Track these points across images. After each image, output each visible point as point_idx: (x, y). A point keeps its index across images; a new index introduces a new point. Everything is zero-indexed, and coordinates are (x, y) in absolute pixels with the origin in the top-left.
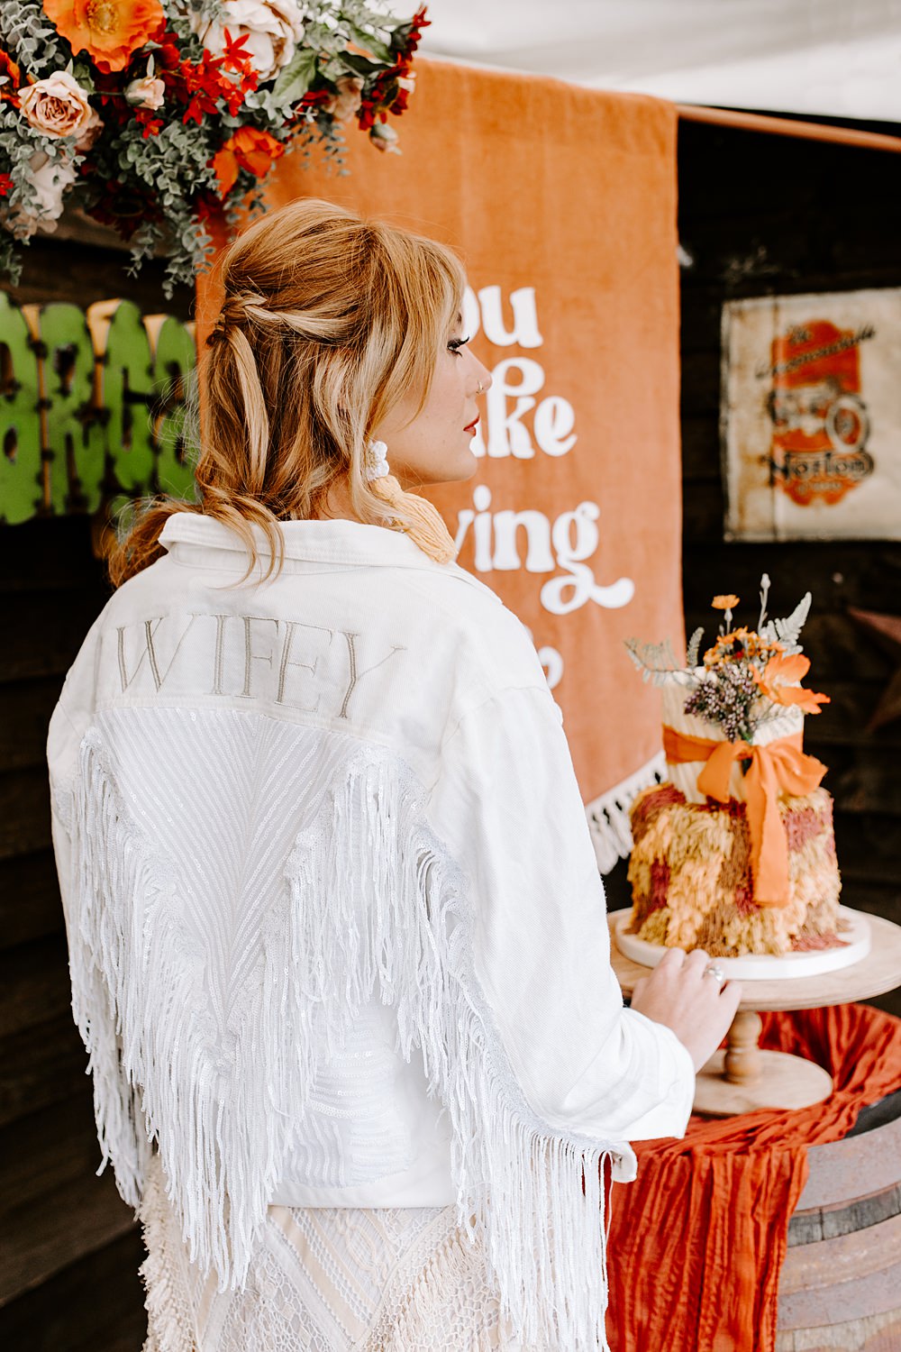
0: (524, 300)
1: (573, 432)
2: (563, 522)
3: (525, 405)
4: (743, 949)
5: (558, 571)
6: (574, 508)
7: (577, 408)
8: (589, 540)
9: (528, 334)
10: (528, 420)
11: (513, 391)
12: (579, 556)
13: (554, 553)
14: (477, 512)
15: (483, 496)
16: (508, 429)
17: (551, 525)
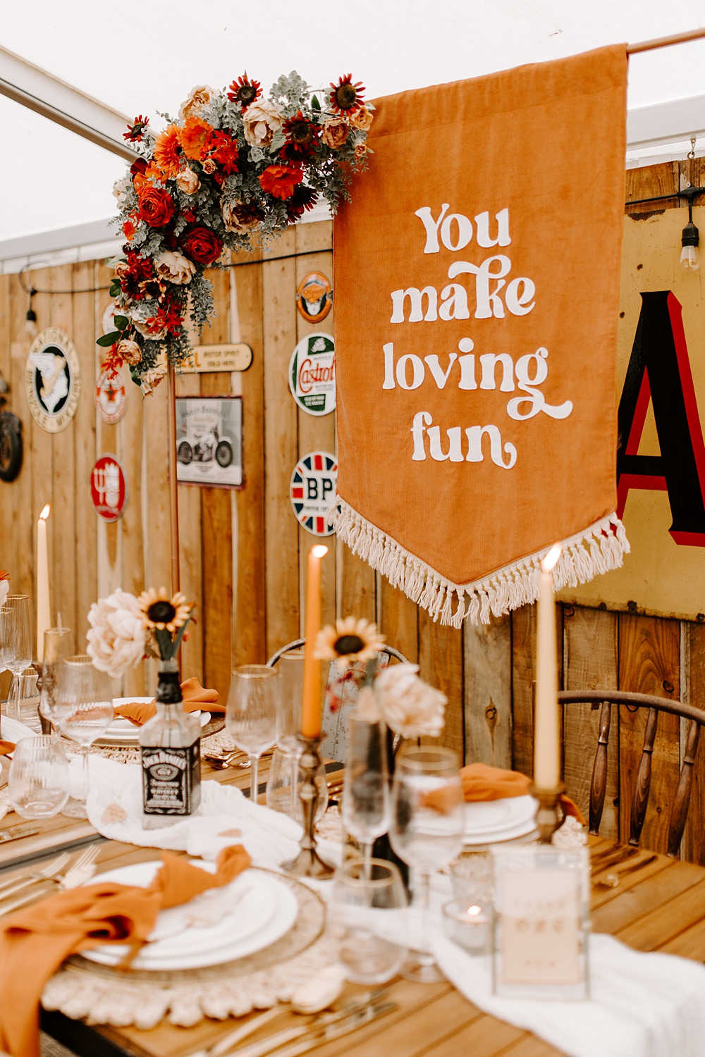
0: (503, 217)
1: (532, 300)
2: (524, 360)
3: (501, 283)
5: (524, 393)
6: (534, 350)
7: (538, 284)
8: (542, 372)
9: (504, 239)
10: (502, 294)
11: (494, 276)
12: (535, 382)
13: (516, 381)
14: (462, 354)
15: (466, 344)
16: (491, 300)
17: (515, 360)
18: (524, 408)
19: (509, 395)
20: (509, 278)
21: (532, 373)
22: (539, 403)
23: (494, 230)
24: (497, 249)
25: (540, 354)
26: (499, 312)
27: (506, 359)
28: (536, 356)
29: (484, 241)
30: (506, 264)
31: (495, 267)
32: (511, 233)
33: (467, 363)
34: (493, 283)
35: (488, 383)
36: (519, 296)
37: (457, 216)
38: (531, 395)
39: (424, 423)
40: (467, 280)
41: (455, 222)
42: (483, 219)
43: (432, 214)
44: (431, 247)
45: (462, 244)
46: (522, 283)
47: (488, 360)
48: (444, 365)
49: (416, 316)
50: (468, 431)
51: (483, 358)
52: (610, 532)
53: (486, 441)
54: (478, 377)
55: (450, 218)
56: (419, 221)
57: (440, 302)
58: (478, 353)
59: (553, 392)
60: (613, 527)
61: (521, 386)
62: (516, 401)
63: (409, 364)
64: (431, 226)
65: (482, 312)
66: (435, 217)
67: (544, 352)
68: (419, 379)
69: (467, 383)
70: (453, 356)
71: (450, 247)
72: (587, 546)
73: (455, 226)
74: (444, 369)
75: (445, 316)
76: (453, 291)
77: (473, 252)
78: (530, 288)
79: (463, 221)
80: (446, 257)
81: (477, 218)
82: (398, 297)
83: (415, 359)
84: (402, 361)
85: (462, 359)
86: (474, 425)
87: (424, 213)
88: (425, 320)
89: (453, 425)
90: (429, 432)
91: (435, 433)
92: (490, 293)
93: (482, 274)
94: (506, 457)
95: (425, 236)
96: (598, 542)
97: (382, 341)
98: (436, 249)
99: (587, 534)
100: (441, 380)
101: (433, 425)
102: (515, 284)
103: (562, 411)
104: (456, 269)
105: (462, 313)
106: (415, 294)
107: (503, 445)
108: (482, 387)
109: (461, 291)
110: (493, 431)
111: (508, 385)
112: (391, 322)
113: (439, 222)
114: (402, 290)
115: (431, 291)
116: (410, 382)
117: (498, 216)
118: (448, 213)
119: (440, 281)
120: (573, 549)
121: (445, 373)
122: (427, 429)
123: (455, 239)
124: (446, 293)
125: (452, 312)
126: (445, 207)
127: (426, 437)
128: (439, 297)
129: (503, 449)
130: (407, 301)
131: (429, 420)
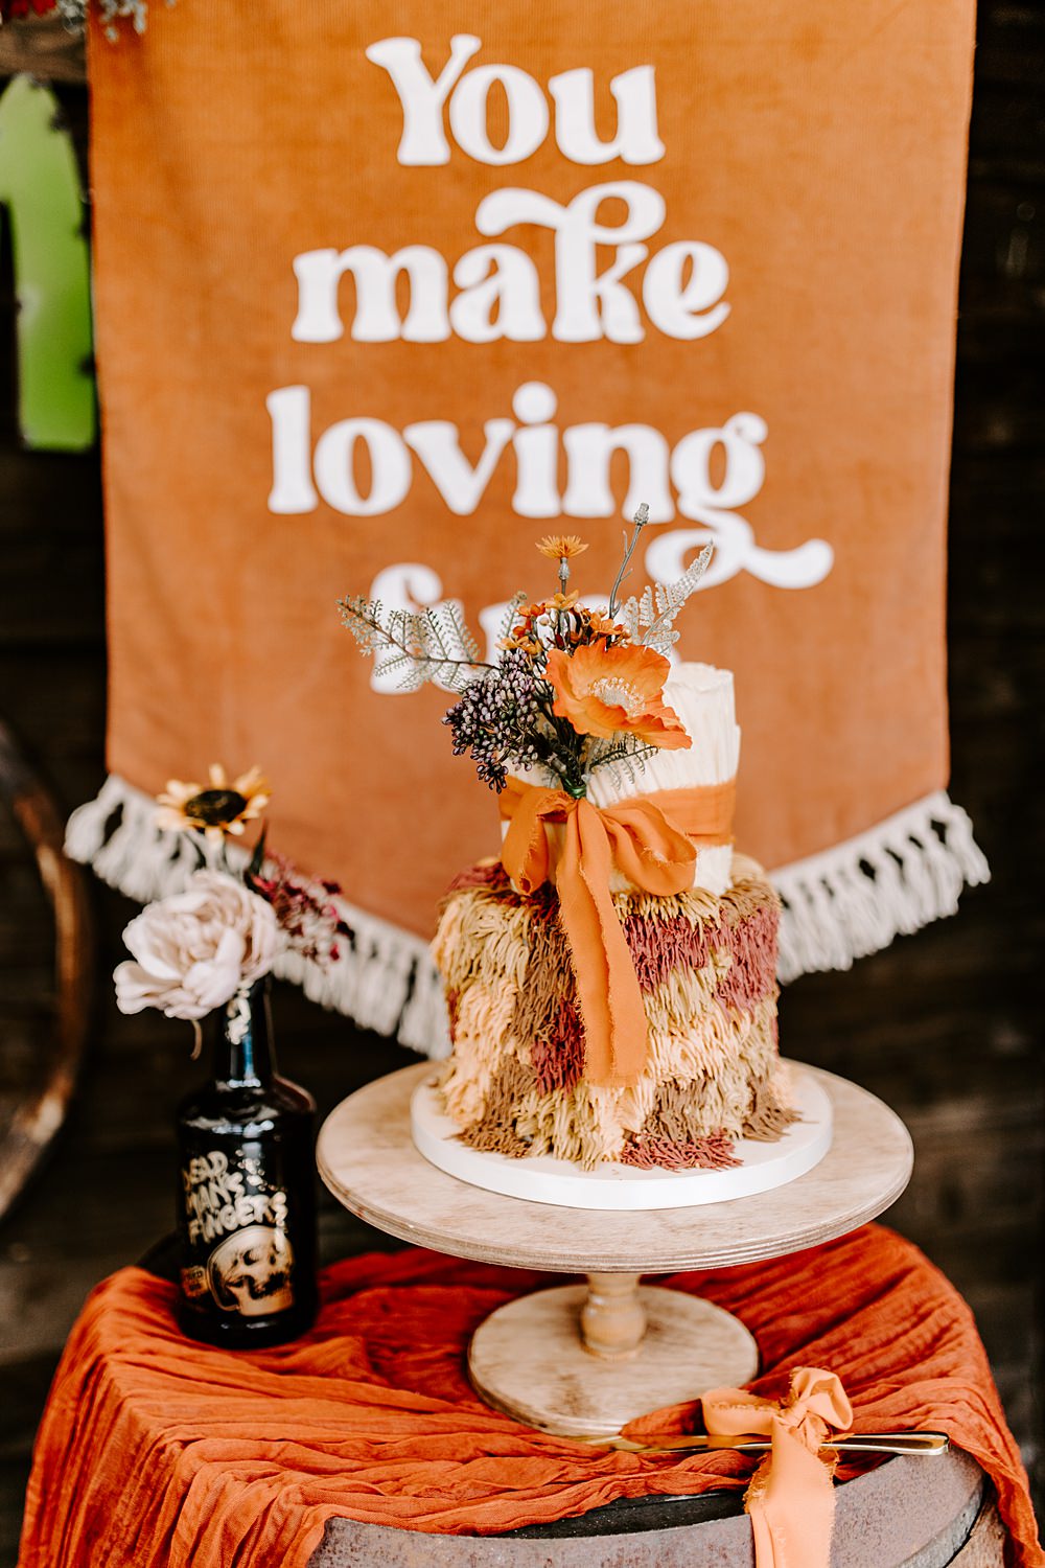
0: (636, 90)
1: (722, 299)
2: (696, 446)
3: (629, 257)
4: (540, 1144)
5: (681, 522)
6: (720, 423)
7: (733, 261)
8: (746, 475)
9: (640, 141)
10: (634, 282)
11: (608, 236)
12: (727, 500)
13: (674, 493)
14: (520, 425)
15: (534, 400)
16: (599, 296)
17: (670, 446)
18: (697, 558)
19: (657, 530)
20: (654, 244)
21: (717, 475)
22: (735, 548)
23: (606, 121)
24: (619, 169)
25: (739, 431)
26: (624, 327)
27: (643, 442)
28: (727, 434)
29: (580, 144)
30: (647, 208)
31: (612, 213)
32: (663, 131)
33: (536, 450)
34: (605, 256)
35: (590, 497)
36: (683, 289)
37: (503, 73)
38: (716, 530)
39: (412, 597)
40: (534, 240)
41: (497, 87)
42: (574, 88)
43: (421, 60)
44: (421, 146)
45: (519, 147)
46: (689, 263)
47: (591, 444)
48: (471, 450)
49: (375, 323)
51: (574, 437)
52: (929, 838)
54: (562, 483)
55: (483, 77)
56: (383, 84)
57: (454, 291)
58: (561, 422)
60: (939, 828)
61: (691, 507)
62: (677, 542)
63: (361, 448)
64: (419, 95)
65: (576, 324)
66: (434, 69)
67: (751, 427)
68: (391, 485)
69: (534, 498)
70: (498, 432)
71: (481, 153)
72: (867, 869)
73: (497, 103)
74: (473, 457)
75: (473, 325)
76: (494, 268)
77: (549, 171)
78: (713, 273)
79: (520, 87)
80: (469, 177)
81: (558, 85)
82: (317, 271)
83: (378, 434)
84: (337, 443)
85: (521, 439)
87: (397, 56)
88: (407, 336)
91: (447, 621)
92: (597, 278)
93: (575, 228)
95: (400, 117)
96: (899, 861)
98: (437, 153)
99: (870, 845)
100: (462, 489)
102: (670, 259)
103: (802, 568)
104: (501, 210)
105: (523, 323)
108: (571, 508)
109: (517, 268)
112: (297, 336)
114: (330, 254)
115: (423, 262)
116: (363, 494)
117: (618, 85)
118: (472, 64)
119: (455, 240)
120: (835, 883)
121: (473, 472)
123: (498, 132)
124: (472, 266)
125: (494, 313)
126: (464, 46)
128: (449, 275)
130: (347, 285)
131: (426, 584)
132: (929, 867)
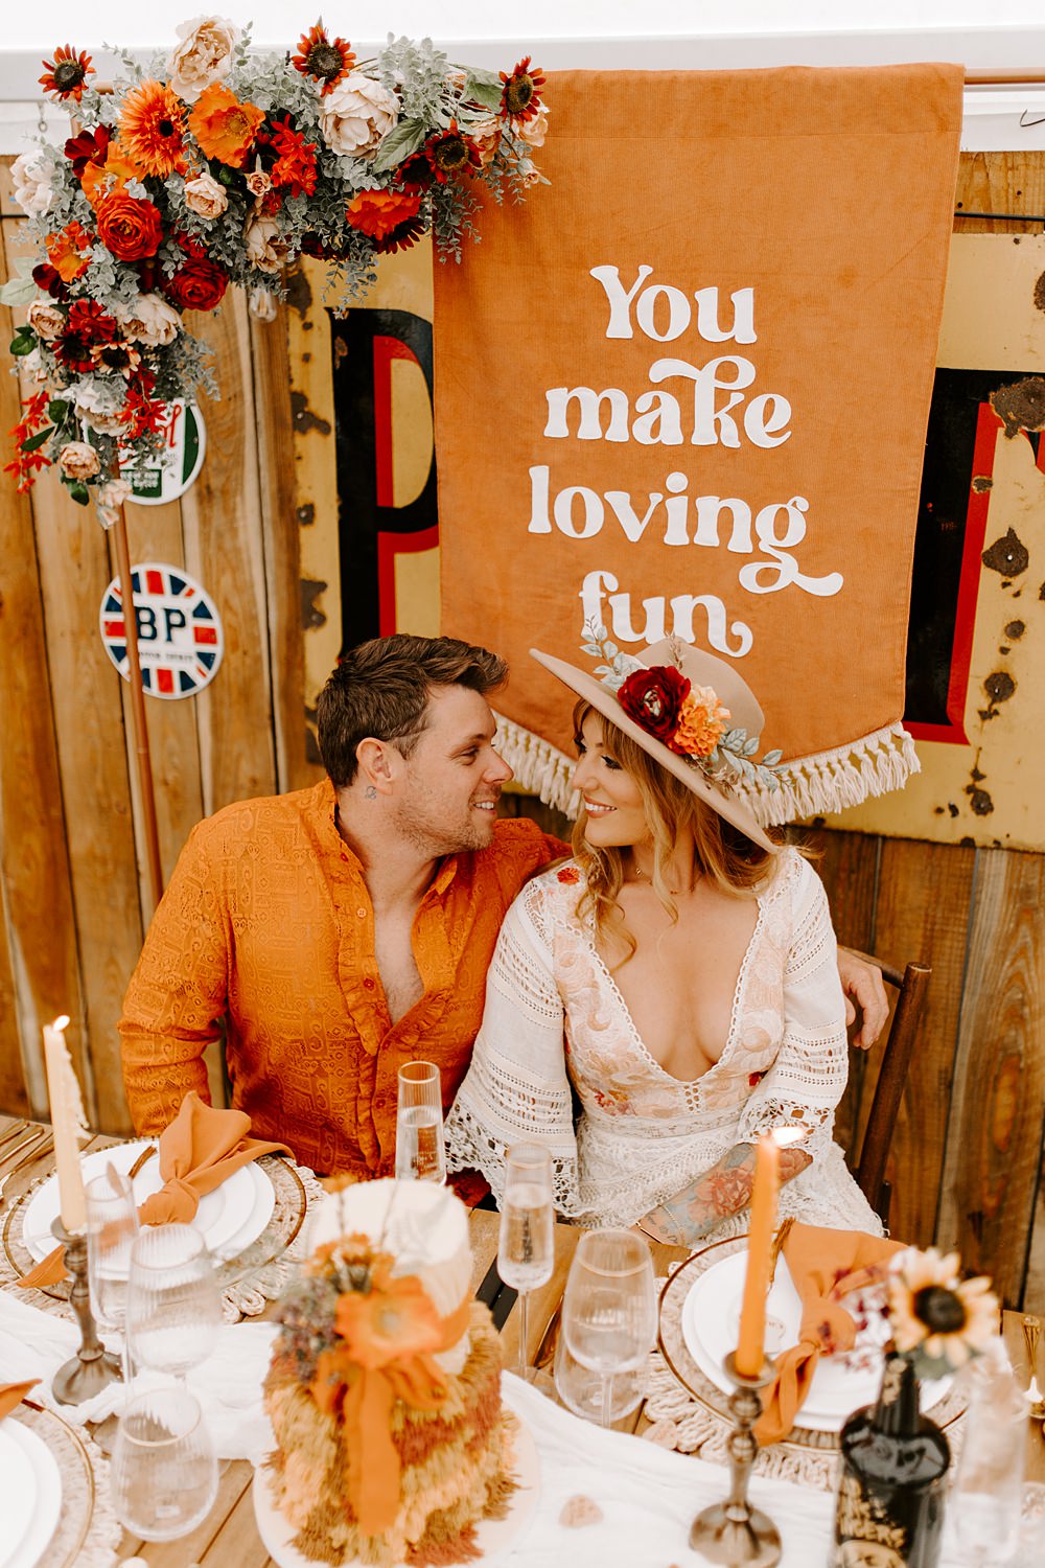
0: (744, 300)
1: (789, 427)
2: (769, 513)
3: (737, 398)
5: (758, 555)
6: (785, 499)
7: (795, 405)
8: (797, 530)
9: (744, 330)
10: (738, 414)
11: (724, 385)
12: (785, 543)
13: (755, 539)
14: (669, 494)
15: (677, 481)
16: (717, 421)
17: (755, 512)
18: (767, 577)
19: (745, 559)
20: (751, 393)
21: (781, 528)
22: (789, 572)
23: (726, 317)
24: (732, 346)
25: (794, 504)
26: (731, 439)
27: (740, 509)
28: (788, 506)
29: (710, 330)
30: (747, 372)
31: (727, 372)
32: (757, 326)
33: (677, 509)
34: (721, 397)
35: (708, 536)
36: (766, 420)
37: (667, 289)
38: (779, 561)
39: (603, 588)
40: (682, 388)
41: (662, 296)
42: (708, 298)
43: (620, 278)
44: (619, 327)
45: (674, 332)
46: (771, 402)
47: (709, 506)
48: (639, 507)
49: (589, 429)
50: (676, 603)
51: (701, 502)
53: (700, 617)
54: (692, 527)
55: (655, 290)
56: (598, 289)
57: (634, 415)
58: (692, 494)
59: (810, 558)
60: (896, 738)
61: (764, 547)
62: (756, 567)
63: (578, 501)
64: (619, 300)
65: (703, 436)
66: (627, 284)
67: (803, 504)
68: (594, 525)
69: (676, 536)
70: (656, 498)
71: (652, 334)
72: (855, 761)
73: (662, 307)
74: (640, 515)
75: (643, 435)
76: (657, 403)
77: (692, 346)
79: (676, 297)
80: (645, 349)
81: (699, 295)
82: (557, 398)
83: (588, 494)
84: (565, 498)
85: (669, 502)
86: (683, 594)
87: (606, 274)
88: (607, 438)
89: (652, 594)
90: (612, 600)
91: (621, 605)
92: (717, 410)
93: (706, 381)
94: (734, 641)
95: (608, 311)
96: (874, 758)
97: (527, 461)
98: (627, 332)
99: (858, 748)
100: (634, 529)
101: (619, 591)
103: (828, 585)
104: (661, 370)
105: (671, 435)
106: (586, 395)
107: (729, 624)
108: (697, 541)
109: (670, 406)
110: (715, 606)
111: (740, 543)
112: (546, 434)
113: (633, 292)
114: (566, 389)
115: (617, 396)
116: (579, 528)
117: (735, 297)
118: (648, 282)
119: (636, 385)
120: (836, 766)
121: (641, 520)
122: (608, 596)
123: (662, 323)
124: (644, 402)
125: (655, 429)
126: (645, 271)
127: (606, 607)
128: (632, 406)
129: (728, 629)
130: (574, 406)
131: (612, 583)
132: (892, 763)
